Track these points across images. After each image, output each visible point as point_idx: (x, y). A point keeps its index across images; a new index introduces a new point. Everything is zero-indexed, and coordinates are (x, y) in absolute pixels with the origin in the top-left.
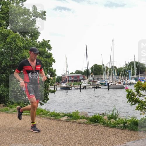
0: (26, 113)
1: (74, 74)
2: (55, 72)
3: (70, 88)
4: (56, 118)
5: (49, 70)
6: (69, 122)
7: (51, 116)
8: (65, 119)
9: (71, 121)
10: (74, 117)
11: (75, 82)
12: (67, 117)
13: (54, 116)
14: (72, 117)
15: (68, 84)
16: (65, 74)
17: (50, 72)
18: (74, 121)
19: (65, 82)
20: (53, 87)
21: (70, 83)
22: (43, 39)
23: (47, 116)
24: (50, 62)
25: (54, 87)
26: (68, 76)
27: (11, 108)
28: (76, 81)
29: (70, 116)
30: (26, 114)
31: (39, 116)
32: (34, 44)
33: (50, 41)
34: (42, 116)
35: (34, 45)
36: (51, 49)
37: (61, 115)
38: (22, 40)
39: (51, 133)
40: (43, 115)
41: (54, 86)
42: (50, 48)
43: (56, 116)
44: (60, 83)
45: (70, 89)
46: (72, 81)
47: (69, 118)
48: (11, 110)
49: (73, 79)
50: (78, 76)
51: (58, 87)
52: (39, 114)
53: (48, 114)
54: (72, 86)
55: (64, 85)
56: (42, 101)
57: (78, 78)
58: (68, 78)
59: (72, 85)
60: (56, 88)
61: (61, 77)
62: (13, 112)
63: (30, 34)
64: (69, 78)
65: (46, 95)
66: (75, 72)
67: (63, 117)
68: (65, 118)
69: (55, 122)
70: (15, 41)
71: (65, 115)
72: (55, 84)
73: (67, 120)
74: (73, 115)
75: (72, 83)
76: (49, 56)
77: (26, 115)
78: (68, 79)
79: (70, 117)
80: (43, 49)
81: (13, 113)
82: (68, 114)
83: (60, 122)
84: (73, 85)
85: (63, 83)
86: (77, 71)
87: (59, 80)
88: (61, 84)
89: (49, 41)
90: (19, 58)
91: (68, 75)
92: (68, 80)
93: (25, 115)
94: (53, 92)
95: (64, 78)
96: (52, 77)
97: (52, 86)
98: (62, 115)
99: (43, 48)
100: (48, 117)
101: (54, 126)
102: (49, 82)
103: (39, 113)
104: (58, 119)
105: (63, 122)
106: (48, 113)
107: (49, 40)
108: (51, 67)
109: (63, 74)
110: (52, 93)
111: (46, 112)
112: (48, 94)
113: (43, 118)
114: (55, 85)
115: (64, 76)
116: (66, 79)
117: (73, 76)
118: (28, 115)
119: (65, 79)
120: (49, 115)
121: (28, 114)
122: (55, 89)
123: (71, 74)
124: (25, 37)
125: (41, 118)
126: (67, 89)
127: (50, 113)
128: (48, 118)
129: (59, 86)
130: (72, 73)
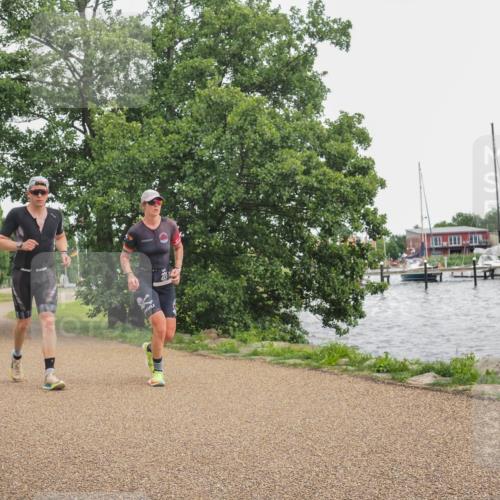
0: (292, 358)
1: (450, 225)
2: (384, 222)
3: (435, 276)
4: (393, 378)
5: (364, 216)
6: (440, 391)
7: (378, 371)
8: (428, 382)
9: (448, 388)
10: (457, 376)
11: (455, 255)
12: (432, 374)
13: (388, 371)
14: (451, 375)
15: (429, 262)
16: (417, 227)
17: (368, 224)
18: (460, 388)
19: (417, 256)
20: (376, 274)
21: (436, 257)
22: (342, 112)
23: (362, 370)
24: (371, 188)
25: (382, 274)
26: (429, 235)
27: (245, 341)
28: (458, 250)
29: (444, 372)
30: (292, 361)
31: (336, 371)
32: (311, 129)
33: (363, 117)
34: (346, 370)
35: (312, 133)
36: (369, 145)
37: (410, 367)
38: (273, 116)
39: (380, 426)
40: (350, 368)
41: (379, 271)
42: (364, 139)
43: (394, 372)
44: (400, 259)
45: (436, 281)
46: (444, 250)
47: (439, 378)
48: (244, 350)
49: (445, 244)
50: (464, 235)
51: (395, 273)
52: (337, 364)
53: (368, 363)
54: (445, 270)
55: (414, 266)
56: (342, 321)
57: (464, 239)
58: (429, 241)
59: (443, 265)
60: (388, 277)
61: (404, 237)
62: (250, 355)
63: (295, 97)
64: (432, 239)
65: (356, 300)
66: (454, 219)
67: (417, 375)
68: (428, 379)
69: (391, 392)
70: (253, 122)
71: (426, 369)
72: (382, 263)
73: (434, 385)
74: (455, 368)
75: (442, 259)
76: (364, 167)
77: (295, 366)
78: (429, 244)
79: (444, 376)
80: (344, 146)
81: (251, 360)
82: (438, 367)
83: (409, 391)
84: (449, 265)
85: (411, 258)
86: (459, 215)
87: (397, 249)
88: (403, 262)
89: (360, 117)
90: (269, 179)
91: (429, 232)
92: (430, 250)
93: (290, 365)
94: (378, 289)
95: (415, 240)
96: (374, 239)
97: (375, 268)
98: (415, 367)
99: (342, 141)
100: (366, 373)
101: (389, 405)
102: (362, 256)
103: (336, 360)
104: (402, 383)
105: (419, 391)
106: (367, 359)
107: (359, 115)
108: (372, 204)
109: (411, 227)
110: (375, 292)
111: (359, 358)
112: (362, 298)
113: (350, 376)
114: (382, 267)
115: (413, 236)
116: (423, 244)
117: (445, 236)
118: (300, 365)
119: (418, 245)
120: (370, 367)
121: (298, 361)
122: (382, 280)
123: (437, 226)
124: (282, 106)
125: (345, 376)
126: (426, 278)
127: (373, 361)
128: (367, 378)
129: (398, 270)
130: (443, 225)
